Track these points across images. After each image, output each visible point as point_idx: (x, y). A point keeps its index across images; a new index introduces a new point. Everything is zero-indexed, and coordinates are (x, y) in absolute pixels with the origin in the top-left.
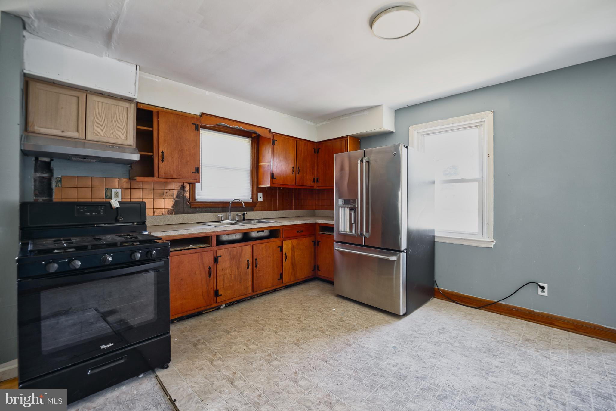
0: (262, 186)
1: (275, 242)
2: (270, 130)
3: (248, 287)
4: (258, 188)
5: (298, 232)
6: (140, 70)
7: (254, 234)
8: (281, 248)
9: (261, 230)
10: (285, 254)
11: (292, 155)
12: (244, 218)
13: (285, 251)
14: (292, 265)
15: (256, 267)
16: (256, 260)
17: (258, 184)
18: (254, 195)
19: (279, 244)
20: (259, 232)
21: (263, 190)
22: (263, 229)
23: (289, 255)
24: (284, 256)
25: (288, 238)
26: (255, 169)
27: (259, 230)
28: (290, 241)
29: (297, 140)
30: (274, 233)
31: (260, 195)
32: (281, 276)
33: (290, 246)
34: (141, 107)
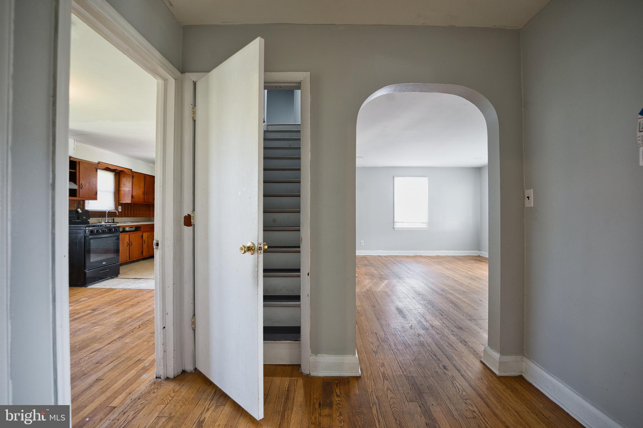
0: (121, 202)
1: (139, 234)
2: (131, 170)
3: (127, 257)
4: (119, 203)
5: (150, 228)
6: (76, 141)
7: (127, 229)
8: (142, 237)
9: (131, 227)
10: (144, 240)
11: (142, 185)
12: (114, 221)
13: (144, 238)
14: (148, 246)
15: (131, 246)
16: (131, 242)
17: (119, 201)
18: (116, 208)
19: (141, 235)
20: (130, 227)
21: (121, 204)
22: (132, 226)
23: (146, 240)
24: (144, 241)
25: (145, 232)
26: (117, 192)
27: (130, 226)
28: (147, 233)
29: (145, 175)
30: (137, 228)
31: (120, 207)
32: (142, 252)
33: (146, 236)
34: (72, 159)
